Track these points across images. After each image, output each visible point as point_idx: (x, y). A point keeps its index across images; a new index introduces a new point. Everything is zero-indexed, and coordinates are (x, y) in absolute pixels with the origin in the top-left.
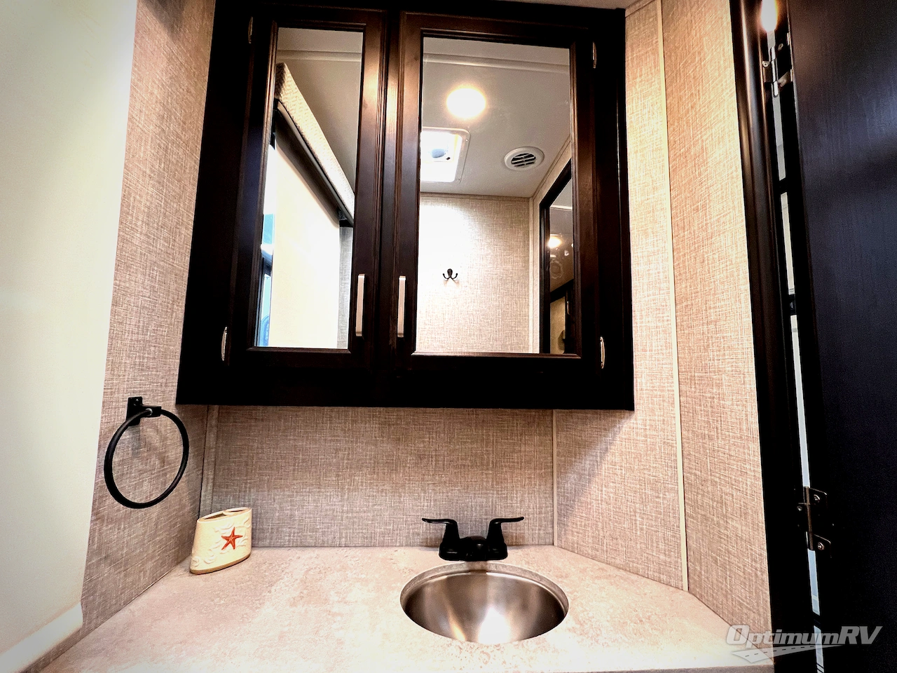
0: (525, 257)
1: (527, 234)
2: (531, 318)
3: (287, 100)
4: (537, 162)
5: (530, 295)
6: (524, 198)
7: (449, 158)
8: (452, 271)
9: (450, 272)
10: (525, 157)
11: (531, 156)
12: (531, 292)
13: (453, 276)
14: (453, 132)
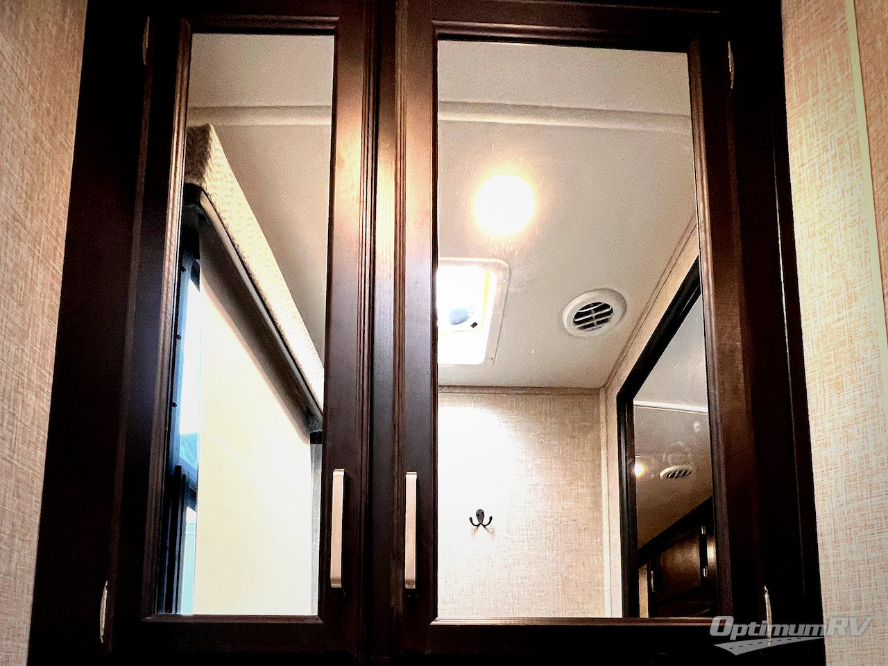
0: (594, 487)
1: (597, 448)
2: (607, 587)
3: (215, 191)
4: (614, 318)
5: (605, 550)
6: (591, 389)
7: (474, 325)
8: (483, 513)
9: (480, 515)
10: (596, 310)
11: (606, 306)
12: (606, 544)
13: (486, 521)
14: (485, 264)
